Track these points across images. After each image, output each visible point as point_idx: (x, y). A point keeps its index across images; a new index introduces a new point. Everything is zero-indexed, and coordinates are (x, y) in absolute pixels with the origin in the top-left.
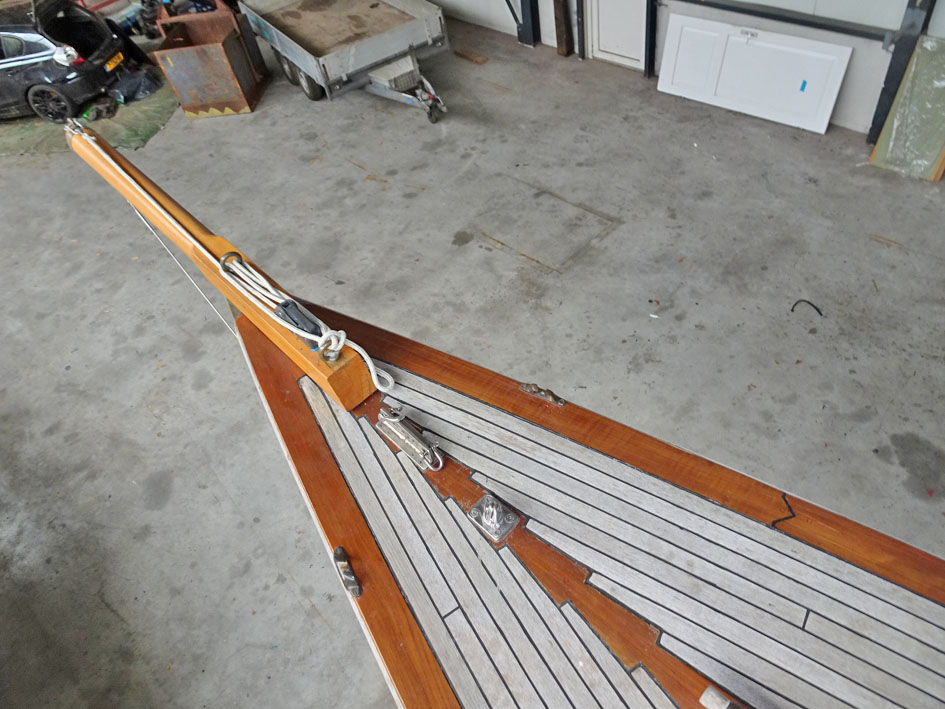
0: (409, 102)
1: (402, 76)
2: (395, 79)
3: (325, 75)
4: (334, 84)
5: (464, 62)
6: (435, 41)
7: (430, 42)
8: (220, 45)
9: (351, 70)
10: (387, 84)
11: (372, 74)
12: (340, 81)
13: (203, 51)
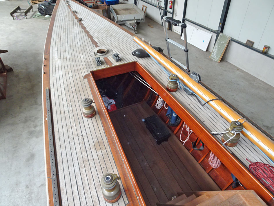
0: (131, 28)
1: (132, 23)
2: (130, 23)
3: (118, 19)
4: (119, 21)
5: (149, 27)
6: (142, 19)
7: (141, 19)
8: (102, 10)
9: (123, 20)
10: (128, 24)
11: (127, 21)
12: (120, 21)
13: (99, 11)
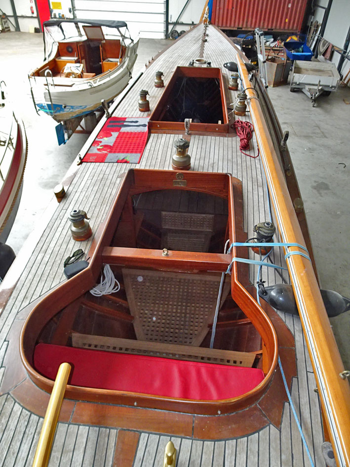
0: (308, 95)
1: (313, 89)
2: (310, 89)
3: (293, 79)
4: (294, 83)
6: (332, 87)
7: (331, 86)
9: (301, 82)
10: (307, 89)
11: (306, 86)
12: (296, 83)
13: (272, 64)
